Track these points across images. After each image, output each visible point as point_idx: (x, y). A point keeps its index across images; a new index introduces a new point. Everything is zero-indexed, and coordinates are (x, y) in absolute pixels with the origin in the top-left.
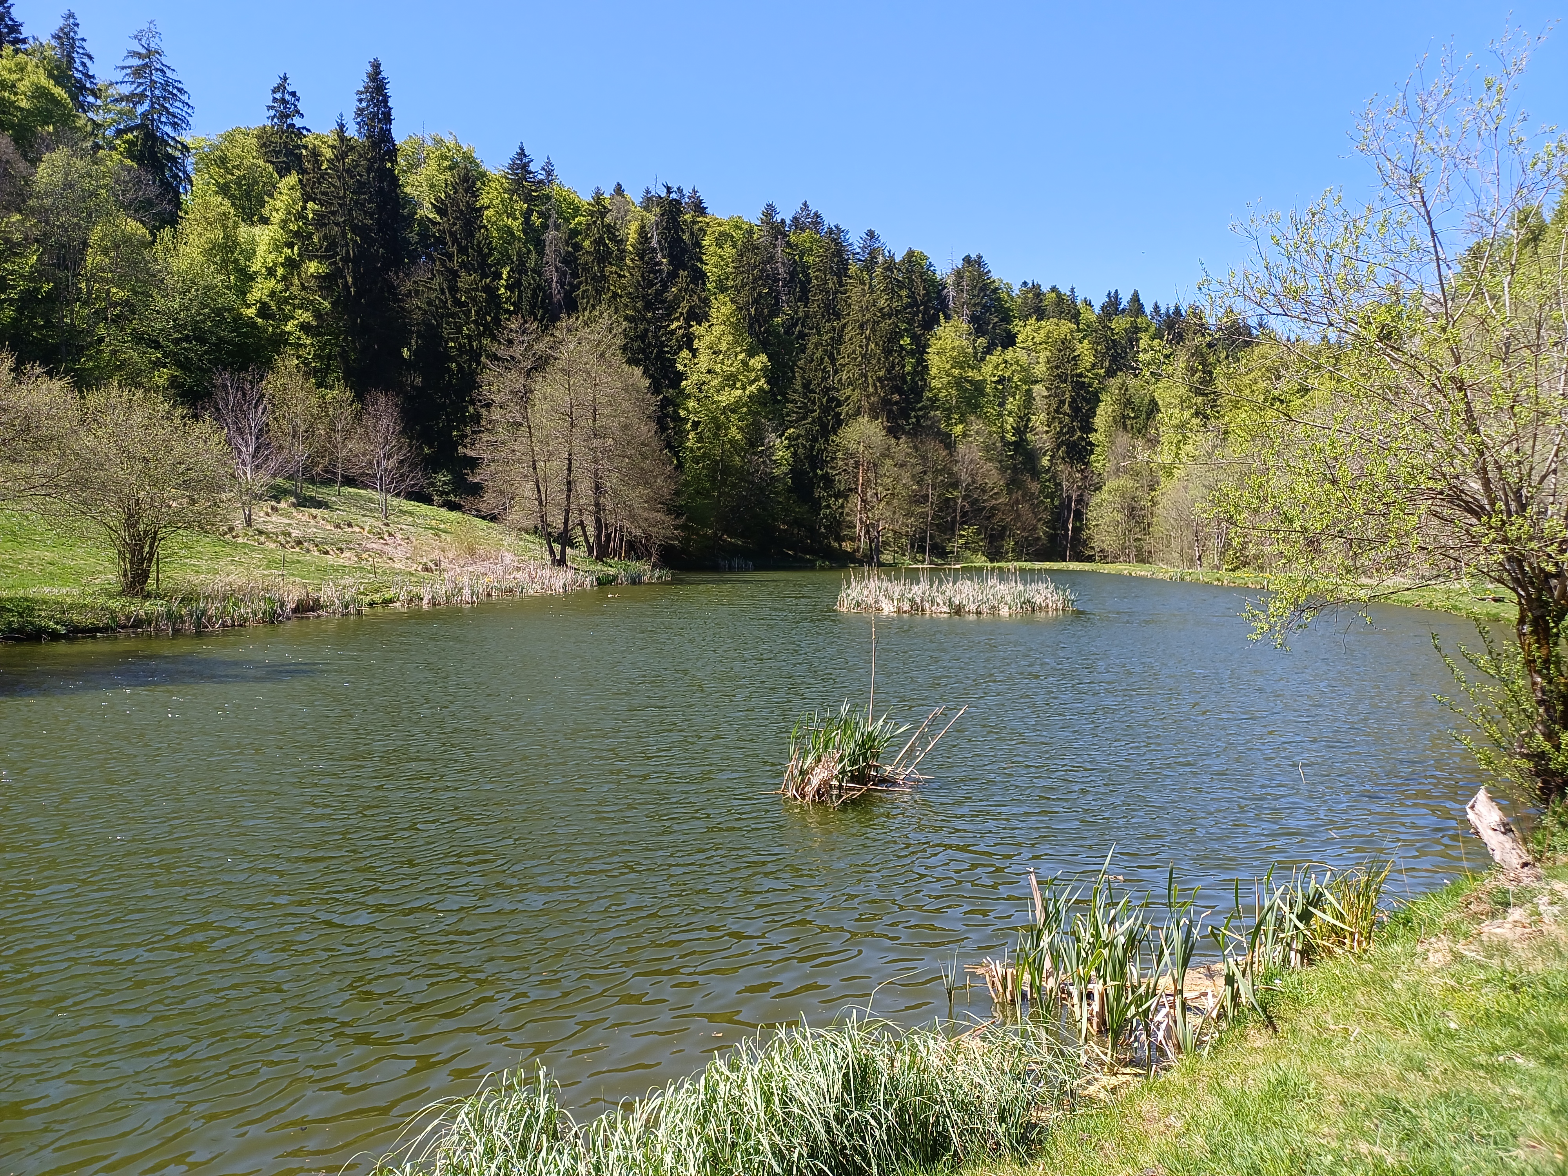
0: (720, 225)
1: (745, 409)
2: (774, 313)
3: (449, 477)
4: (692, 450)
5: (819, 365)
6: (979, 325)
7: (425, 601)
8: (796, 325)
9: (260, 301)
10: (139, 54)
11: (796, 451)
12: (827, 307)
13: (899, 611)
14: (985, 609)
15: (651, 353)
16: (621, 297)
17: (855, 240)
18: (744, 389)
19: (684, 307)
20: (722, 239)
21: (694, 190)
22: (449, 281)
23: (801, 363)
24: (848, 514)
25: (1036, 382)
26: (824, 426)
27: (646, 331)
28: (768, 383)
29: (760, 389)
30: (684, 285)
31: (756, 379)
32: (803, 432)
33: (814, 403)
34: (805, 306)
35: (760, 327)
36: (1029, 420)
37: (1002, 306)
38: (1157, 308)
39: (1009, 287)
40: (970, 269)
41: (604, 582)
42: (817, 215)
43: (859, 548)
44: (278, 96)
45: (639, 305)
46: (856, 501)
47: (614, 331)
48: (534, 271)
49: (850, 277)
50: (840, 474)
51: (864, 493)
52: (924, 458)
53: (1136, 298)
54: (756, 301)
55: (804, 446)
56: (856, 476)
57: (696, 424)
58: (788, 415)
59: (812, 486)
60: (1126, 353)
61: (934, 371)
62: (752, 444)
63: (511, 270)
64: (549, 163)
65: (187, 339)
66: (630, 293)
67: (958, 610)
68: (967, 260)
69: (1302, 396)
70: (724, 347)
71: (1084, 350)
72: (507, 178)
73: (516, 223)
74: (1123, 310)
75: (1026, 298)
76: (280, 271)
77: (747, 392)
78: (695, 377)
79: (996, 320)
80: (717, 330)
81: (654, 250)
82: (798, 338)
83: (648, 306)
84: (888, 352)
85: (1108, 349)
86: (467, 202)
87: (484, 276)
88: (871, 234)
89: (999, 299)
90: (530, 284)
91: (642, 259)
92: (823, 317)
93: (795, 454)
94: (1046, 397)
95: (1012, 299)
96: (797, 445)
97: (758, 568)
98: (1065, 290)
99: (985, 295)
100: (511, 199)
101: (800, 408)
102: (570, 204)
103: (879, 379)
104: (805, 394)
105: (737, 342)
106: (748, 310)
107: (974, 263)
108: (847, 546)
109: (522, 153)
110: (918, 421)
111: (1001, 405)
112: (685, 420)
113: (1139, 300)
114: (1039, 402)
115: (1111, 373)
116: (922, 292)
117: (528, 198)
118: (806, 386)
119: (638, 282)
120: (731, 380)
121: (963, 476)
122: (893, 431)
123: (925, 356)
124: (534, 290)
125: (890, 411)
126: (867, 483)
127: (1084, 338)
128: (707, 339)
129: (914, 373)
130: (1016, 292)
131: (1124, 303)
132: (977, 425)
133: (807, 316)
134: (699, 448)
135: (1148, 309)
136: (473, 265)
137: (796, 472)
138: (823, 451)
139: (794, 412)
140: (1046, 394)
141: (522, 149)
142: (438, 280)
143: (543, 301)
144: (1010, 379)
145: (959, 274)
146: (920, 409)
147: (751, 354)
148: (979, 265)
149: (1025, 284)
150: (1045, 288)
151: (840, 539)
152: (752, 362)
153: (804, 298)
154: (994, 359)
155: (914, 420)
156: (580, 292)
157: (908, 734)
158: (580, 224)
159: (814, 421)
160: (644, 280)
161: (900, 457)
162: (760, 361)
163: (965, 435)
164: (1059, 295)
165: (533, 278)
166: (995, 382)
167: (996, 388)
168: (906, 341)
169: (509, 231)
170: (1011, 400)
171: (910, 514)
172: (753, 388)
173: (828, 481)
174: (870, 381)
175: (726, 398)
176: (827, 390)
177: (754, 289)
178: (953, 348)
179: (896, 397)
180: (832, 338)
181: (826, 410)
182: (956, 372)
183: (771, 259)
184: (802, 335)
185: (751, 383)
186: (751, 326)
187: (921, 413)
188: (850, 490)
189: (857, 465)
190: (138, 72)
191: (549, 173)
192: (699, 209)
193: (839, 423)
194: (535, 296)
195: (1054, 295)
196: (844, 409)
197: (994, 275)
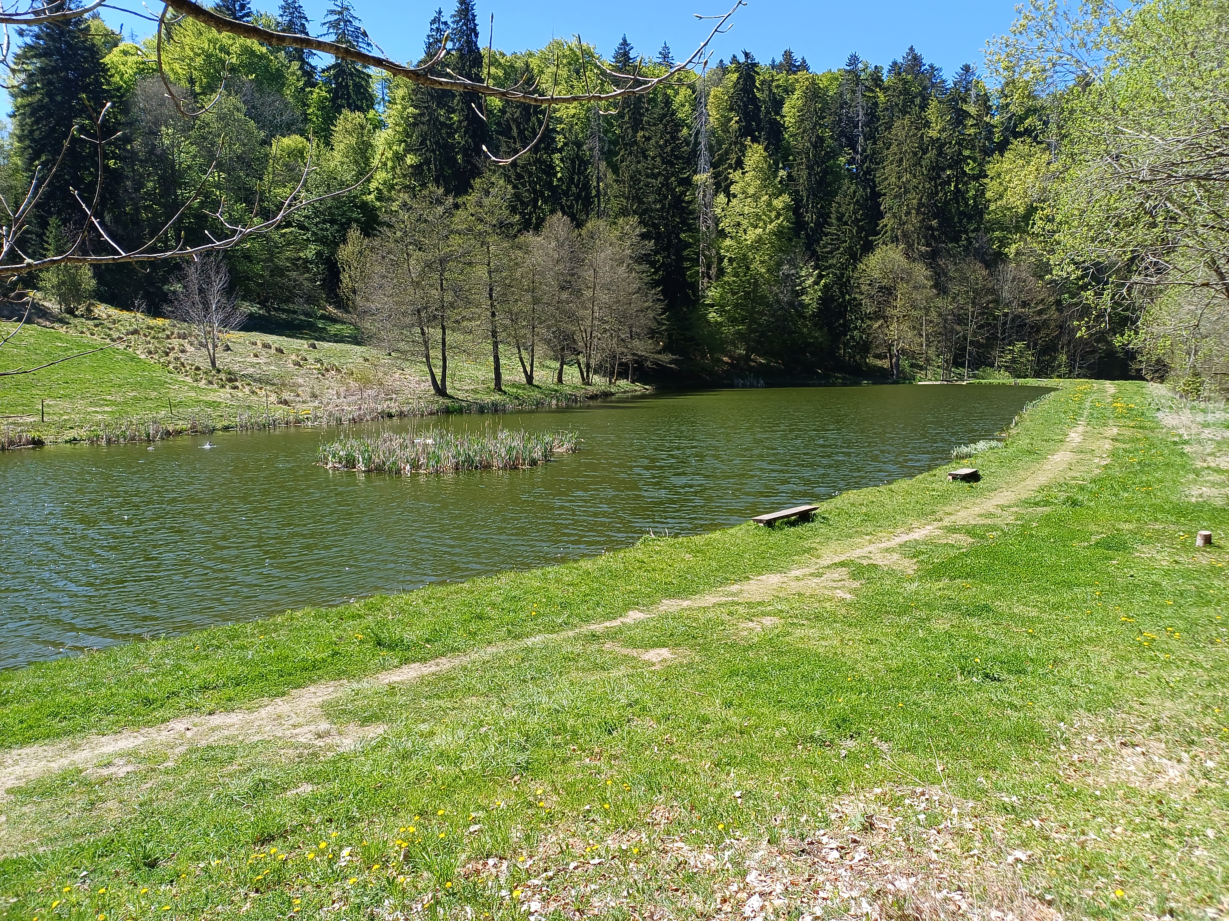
1: (767, 245)
9: (377, 189)
10: (335, 11)
11: (825, 279)
28: (789, 220)
29: (780, 226)
30: (734, 139)
31: (776, 218)
33: (846, 234)
42: (920, 58)
44: (434, 27)
58: (824, 247)
65: (324, 221)
70: (752, 191)
76: (390, 164)
77: (767, 231)
78: (729, 220)
80: (748, 176)
88: (968, 68)
97: (768, 385)
101: (834, 240)
104: (838, 226)
105: (763, 185)
109: (625, 43)
118: (840, 219)
120: (756, 220)
128: (740, 184)
139: (829, 244)
141: (625, 40)
147: (775, 195)
152: (775, 202)
156: (619, 157)
159: (845, 251)
172: (773, 226)
173: (855, 305)
175: (750, 236)
181: (856, 240)
185: (772, 221)
190: (335, 25)
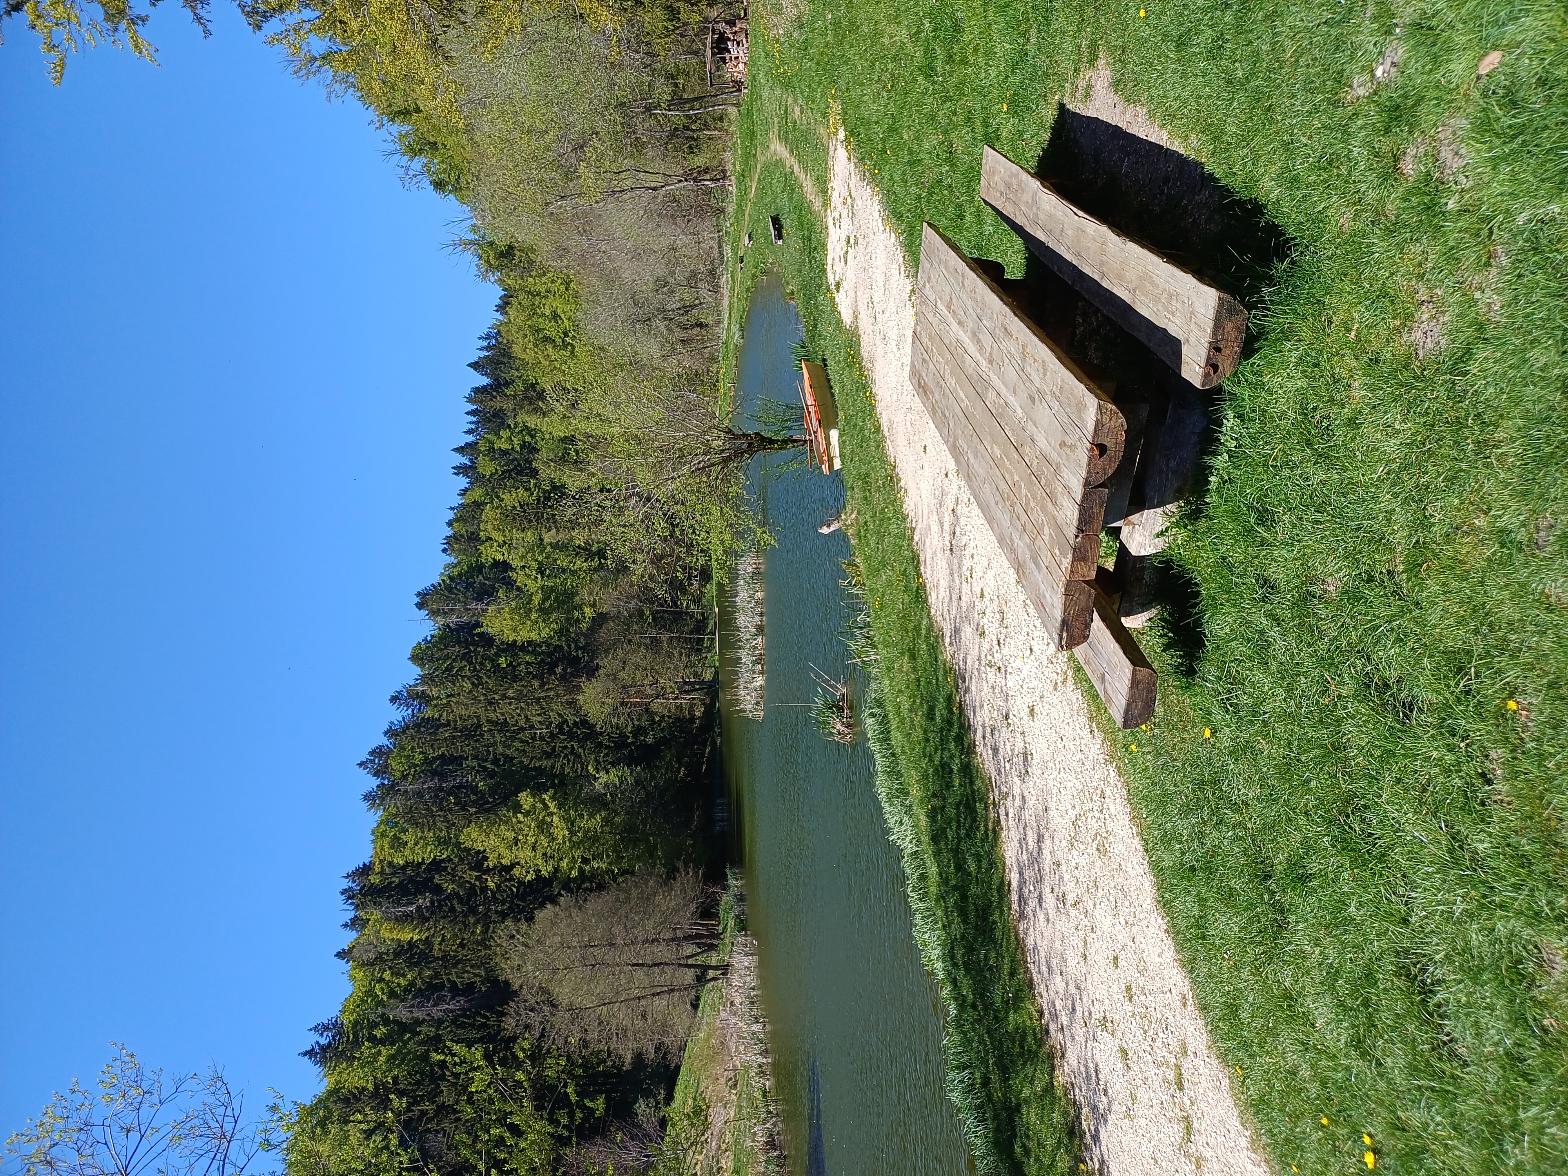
0: (382, 849)
1: (572, 812)
2: (474, 790)
3: (641, 1101)
4: (610, 864)
5: (528, 744)
6: (485, 594)
7: (764, 1061)
8: (485, 768)
11: (610, 763)
12: (469, 737)
13: (761, 673)
14: (758, 610)
15: (518, 905)
16: (463, 939)
17: (398, 715)
18: (551, 814)
19: (471, 876)
20: (398, 844)
21: (347, 877)
22: (448, 1113)
23: (526, 761)
24: (669, 711)
25: (541, 540)
26: (587, 737)
27: (497, 912)
28: (546, 791)
29: (553, 798)
31: (543, 802)
32: (593, 756)
33: (565, 747)
34: (467, 759)
35: (488, 803)
36: (579, 547)
37: (467, 572)
38: (469, 432)
39: (447, 566)
40: (430, 603)
41: (742, 926)
42: (372, 753)
43: (701, 700)
45: (472, 920)
46: (657, 706)
47: (514, 932)
48: (438, 1029)
49: (441, 716)
50: (632, 720)
51: (648, 696)
52: (616, 642)
53: (460, 450)
54: (463, 808)
55: (607, 755)
56: (634, 705)
57: (585, 861)
58: (576, 771)
59: (645, 745)
60: (513, 460)
61: (534, 636)
62: (605, 805)
63: (436, 1051)
64: (316, 1028)
66: (460, 930)
67: (760, 629)
68: (420, 606)
69: (561, 319)
70: (511, 835)
71: (511, 498)
72: (335, 1067)
73: (384, 1052)
74: (471, 461)
75: (460, 550)
77: (556, 810)
78: (539, 862)
79: (481, 577)
80: (494, 841)
81: (419, 908)
82: (498, 766)
83: (473, 911)
84: (516, 678)
85: (510, 477)
86: (370, 1098)
87: (443, 1077)
88: (394, 699)
89: (460, 575)
90: (451, 1031)
91: (427, 920)
92: (478, 740)
93: (613, 764)
94: (558, 531)
95: (459, 563)
96: (604, 761)
98: (451, 515)
99: (456, 588)
100: (359, 1059)
101: (569, 761)
102: (362, 1000)
103: (542, 685)
104: (556, 756)
105: (506, 823)
106: (471, 815)
107: (424, 600)
108: (699, 712)
109: (310, 1053)
110: (581, 648)
111: (564, 571)
112: (581, 871)
113: (462, 447)
114: (562, 537)
115: (534, 473)
116: (457, 648)
117: (357, 1043)
118: (548, 756)
119: (451, 921)
120: (544, 827)
121: (632, 605)
122: (592, 672)
123: (519, 643)
124: (458, 1026)
125: (572, 675)
126: (640, 693)
127: (498, 497)
128: (502, 850)
129: (534, 653)
130: (452, 559)
131: (465, 460)
132: (584, 595)
133: (475, 757)
134: (608, 856)
135: (470, 438)
136: (432, 1090)
137: (631, 761)
138: (610, 737)
139: (574, 766)
140: (554, 531)
141: (305, 1053)
142: (446, 1125)
143: (468, 1017)
144: (540, 563)
145: (434, 613)
146: (569, 646)
147: (517, 808)
148: (426, 594)
149: (444, 550)
150: (449, 532)
151: (692, 719)
152: (526, 807)
153: (457, 760)
154: (520, 579)
155: (580, 652)
156: (458, 981)
157: (823, 689)
158: (382, 989)
159: (582, 747)
160: (448, 916)
161: (617, 663)
162: (525, 799)
163: (593, 605)
164: (457, 520)
165: (445, 1028)
166: (543, 577)
167: (548, 576)
168: (503, 661)
169: (391, 1058)
170: (559, 562)
171: (670, 656)
172: (552, 806)
173: (639, 731)
174: (543, 694)
175: (560, 831)
176: (553, 736)
177: (450, 810)
178: (512, 619)
179: (559, 670)
180: (500, 731)
181: (571, 735)
182: (534, 616)
183: (419, 794)
184: (496, 761)
185: (546, 807)
186: (488, 811)
187: (573, 646)
188: (647, 709)
189: (622, 704)
191: (326, 1028)
192: (365, 870)
193: (584, 723)
194: (463, 1026)
195: (455, 525)
196: (571, 719)
197: (436, 580)
